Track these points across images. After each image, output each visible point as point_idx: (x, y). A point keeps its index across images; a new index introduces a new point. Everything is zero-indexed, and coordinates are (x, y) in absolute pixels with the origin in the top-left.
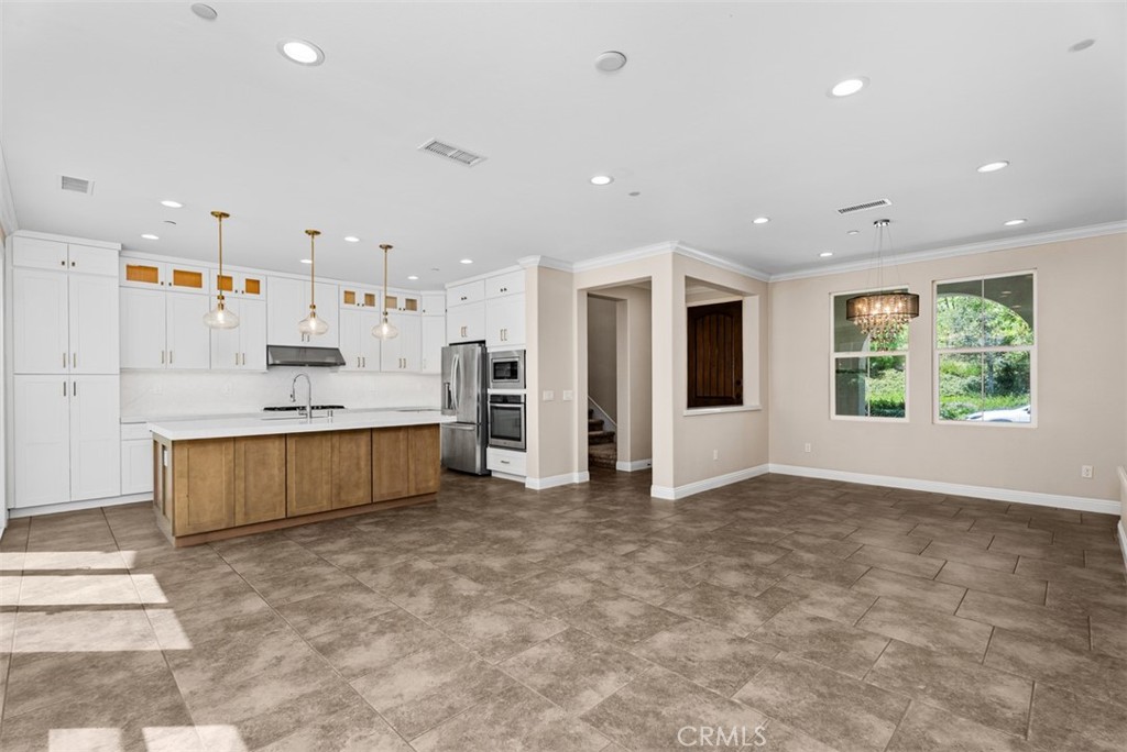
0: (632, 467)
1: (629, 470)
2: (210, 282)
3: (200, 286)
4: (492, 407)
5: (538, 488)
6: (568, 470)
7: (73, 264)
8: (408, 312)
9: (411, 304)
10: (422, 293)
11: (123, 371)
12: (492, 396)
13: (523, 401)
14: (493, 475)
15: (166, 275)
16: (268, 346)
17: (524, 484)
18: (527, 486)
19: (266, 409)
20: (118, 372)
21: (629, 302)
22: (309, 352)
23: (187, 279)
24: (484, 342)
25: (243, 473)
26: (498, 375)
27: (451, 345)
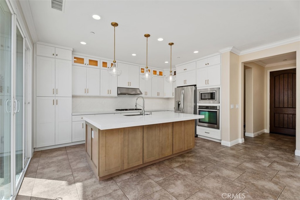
0: (254, 135)
1: (253, 137)
2: (100, 64)
3: (97, 66)
4: (199, 111)
5: (229, 146)
6: (237, 138)
7: (57, 55)
8: (160, 76)
9: (161, 74)
10: (164, 69)
11: (73, 97)
12: (199, 106)
13: (218, 108)
14: (198, 136)
15: (86, 61)
16: (118, 87)
17: (220, 143)
18: (222, 144)
19: (116, 110)
20: (71, 96)
21: (253, 68)
22: (130, 90)
23: (94, 63)
24: (195, 85)
25: (127, 144)
26: (203, 98)
27: (177, 87)
